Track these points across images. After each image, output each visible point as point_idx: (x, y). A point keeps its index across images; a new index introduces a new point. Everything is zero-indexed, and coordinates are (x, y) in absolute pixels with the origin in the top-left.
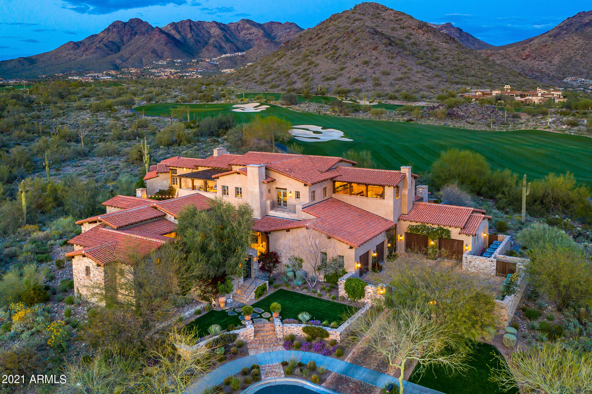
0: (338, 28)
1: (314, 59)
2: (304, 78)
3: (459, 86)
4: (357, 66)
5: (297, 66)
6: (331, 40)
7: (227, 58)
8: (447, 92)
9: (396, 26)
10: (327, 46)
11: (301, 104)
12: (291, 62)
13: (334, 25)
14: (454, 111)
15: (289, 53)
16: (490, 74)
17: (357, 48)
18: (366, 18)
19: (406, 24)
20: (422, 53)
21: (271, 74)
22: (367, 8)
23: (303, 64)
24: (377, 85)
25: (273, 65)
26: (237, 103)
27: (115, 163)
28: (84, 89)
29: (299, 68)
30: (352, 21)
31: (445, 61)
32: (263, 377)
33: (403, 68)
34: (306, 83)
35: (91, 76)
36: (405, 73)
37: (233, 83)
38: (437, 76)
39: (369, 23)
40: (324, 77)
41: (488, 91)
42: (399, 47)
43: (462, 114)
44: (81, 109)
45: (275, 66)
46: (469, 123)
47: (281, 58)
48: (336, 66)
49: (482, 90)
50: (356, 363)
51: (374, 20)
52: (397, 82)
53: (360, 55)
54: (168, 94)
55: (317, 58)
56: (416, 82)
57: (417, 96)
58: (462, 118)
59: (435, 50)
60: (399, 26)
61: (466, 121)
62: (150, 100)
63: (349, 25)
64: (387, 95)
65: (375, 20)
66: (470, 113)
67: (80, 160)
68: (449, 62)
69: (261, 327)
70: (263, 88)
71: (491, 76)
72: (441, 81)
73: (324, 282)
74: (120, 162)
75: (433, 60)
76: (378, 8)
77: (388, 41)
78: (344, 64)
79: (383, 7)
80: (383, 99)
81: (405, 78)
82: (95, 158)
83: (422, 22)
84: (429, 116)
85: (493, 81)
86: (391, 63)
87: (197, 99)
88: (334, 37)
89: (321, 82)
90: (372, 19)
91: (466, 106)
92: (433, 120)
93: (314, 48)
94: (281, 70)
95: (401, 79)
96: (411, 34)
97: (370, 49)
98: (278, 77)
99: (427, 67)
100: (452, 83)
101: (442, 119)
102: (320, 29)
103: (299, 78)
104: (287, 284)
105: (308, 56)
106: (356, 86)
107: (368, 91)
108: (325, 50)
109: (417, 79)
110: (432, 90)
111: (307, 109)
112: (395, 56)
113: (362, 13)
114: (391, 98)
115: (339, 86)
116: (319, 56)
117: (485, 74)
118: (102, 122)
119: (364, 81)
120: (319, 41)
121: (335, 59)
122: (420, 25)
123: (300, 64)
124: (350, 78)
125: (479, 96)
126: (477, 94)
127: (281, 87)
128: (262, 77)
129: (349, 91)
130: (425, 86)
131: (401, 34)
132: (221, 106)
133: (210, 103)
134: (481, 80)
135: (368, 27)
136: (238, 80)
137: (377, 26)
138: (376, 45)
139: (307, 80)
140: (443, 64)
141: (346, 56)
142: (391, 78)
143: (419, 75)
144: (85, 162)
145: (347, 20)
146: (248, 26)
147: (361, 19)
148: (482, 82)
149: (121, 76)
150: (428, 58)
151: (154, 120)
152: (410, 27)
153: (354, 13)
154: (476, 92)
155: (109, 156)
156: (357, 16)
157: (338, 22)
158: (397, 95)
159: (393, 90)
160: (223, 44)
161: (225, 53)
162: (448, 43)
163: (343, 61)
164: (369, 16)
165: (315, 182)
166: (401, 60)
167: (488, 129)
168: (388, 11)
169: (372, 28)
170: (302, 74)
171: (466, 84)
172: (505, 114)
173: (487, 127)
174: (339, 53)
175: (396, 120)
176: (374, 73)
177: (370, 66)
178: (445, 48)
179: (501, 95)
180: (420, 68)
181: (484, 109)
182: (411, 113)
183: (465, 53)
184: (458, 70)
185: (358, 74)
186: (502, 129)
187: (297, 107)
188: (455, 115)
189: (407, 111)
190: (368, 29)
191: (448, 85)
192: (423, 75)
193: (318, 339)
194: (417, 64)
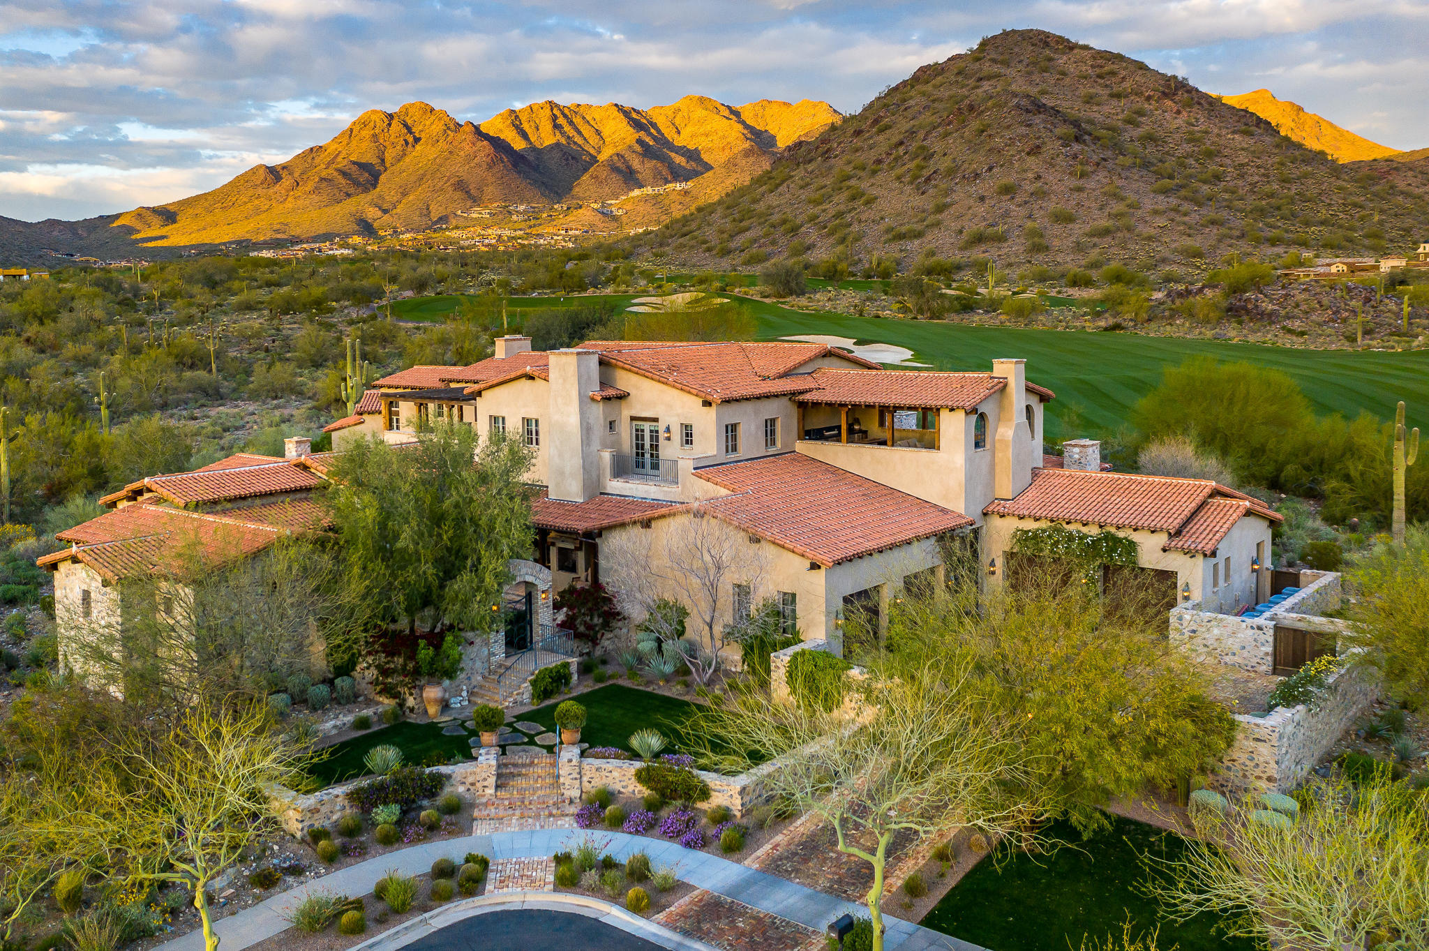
0: (934, 101)
1: (864, 185)
2: (837, 236)
3: (1280, 250)
4: (982, 198)
5: (820, 204)
6: (912, 133)
7: (646, 199)
8: (1241, 264)
9: (1098, 90)
10: (901, 150)
11: (815, 292)
12: (804, 194)
13: (923, 94)
14: (1248, 300)
15: (799, 174)
16: (1376, 218)
17: (982, 152)
18: (1011, 72)
19: (1127, 85)
20: (1170, 163)
21: (748, 229)
22: (1016, 44)
23: (836, 199)
24: (1038, 248)
25: (756, 206)
26: (645, 293)
27: (286, 412)
28: (272, 272)
29: (824, 211)
30: (972, 82)
31: (1240, 183)
32: (489, 887)
33: (1113, 202)
34: (840, 248)
35: (305, 249)
36: (1120, 215)
37: (648, 255)
38: (1213, 222)
39: (1019, 86)
40: (888, 231)
41: (1370, 261)
42: (1104, 147)
43: (1270, 307)
45: (761, 207)
46: (1290, 331)
47: (777, 186)
48: (925, 202)
49: (1350, 260)
50: (777, 869)
51: (1034, 77)
52: (1095, 240)
53: (990, 169)
54: (473, 278)
55: (872, 180)
56: (1150, 238)
57: (1153, 276)
58: (1271, 318)
59: (1210, 155)
60: (1107, 91)
62: (421, 286)
63: (965, 91)
64: (1063, 276)
65: (1036, 78)
68: (1254, 185)
69: (524, 765)
70: (725, 263)
71: (1381, 222)
72: (1225, 236)
73: (743, 671)
74: (299, 410)
75: (1205, 182)
76: (1047, 44)
77: (1072, 131)
78: (946, 195)
79: (1061, 40)
80: (1052, 286)
81: (1118, 229)
83: (1175, 77)
85: (1387, 236)
86: (1080, 190)
87: (543, 287)
88: (921, 127)
89: (880, 246)
90: (1030, 73)
93: (868, 157)
94: (776, 218)
95: (1106, 232)
96: (1140, 113)
97: (1019, 152)
98: (767, 235)
99: (1186, 198)
100: (1258, 241)
102: (886, 106)
103: (822, 236)
104: (633, 672)
105: (849, 178)
106: (977, 254)
107: (1010, 265)
108: (896, 159)
109: (1152, 232)
110: (1198, 261)
111: (829, 306)
112: (1089, 169)
113: (1000, 58)
114: (1075, 283)
115: (932, 254)
116: (880, 177)
117: (1362, 218)
118: (290, 332)
119: (1001, 239)
120: (881, 138)
121: (922, 182)
122: (1169, 86)
123: (827, 198)
124: (961, 232)
125: (1339, 274)
126: (1334, 269)
127: (773, 261)
128: (725, 236)
129: (959, 268)
130: (1175, 250)
131: (1109, 112)
132: (604, 300)
133: (576, 294)
134: (1349, 233)
135: (1015, 95)
136: (661, 245)
137: (1043, 92)
138: (1038, 142)
139: (843, 240)
140: (1233, 193)
141: (951, 172)
142: (1078, 229)
143: (1161, 221)
144: (214, 412)
145: (960, 79)
146: (700, 113)
147: (998, 76)
148: (1350, 240)
149: (376, 248)
150: (1191, 176)
151: (418, 329)
152: (1139, 94)
153: (978, 59)
154: (1329, 265)
155: (276, 398)
156: (988, 68)
158: (1095, 274)
159: (1083, 263)
160: (636, 163)
161: (641, 186)
162: (1251, 134)
163: (943, 186)
164: (1020, 67)
165: (736, 395)
166: (1108, 180)
167: (1347, 347)
168: (1075, 51)
169: (1028, 96)
170: (830, 225)
171: (1300, 245)
172: (1405, 306)
173: (1347, 344)
174: (932, 165)
175: (1075, 327)
176: (1030, 217)
177: (1018, 200)
178: (1243, 149)
179: (1406, 272)
180: (1162, 202)
181: (1339, 293)
182: (1120, 309)
183: (1303, 161)
184: (1279, 208)
185: (985, 219)
186: (1393, 347)
187: (803, 301)
188: (1248, 312)
189: (1107, 306)
190: (1016, 101)
191: (1245, 246)
192: (1172, 220)
193: (679, 803)
194: (1154, 192)
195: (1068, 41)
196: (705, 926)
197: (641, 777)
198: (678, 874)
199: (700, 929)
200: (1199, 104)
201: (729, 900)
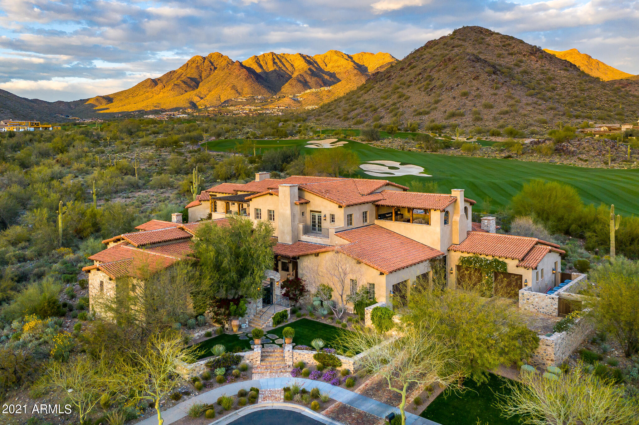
0: (434, 56)
1: (405, 91)
2: (393, 113)
3: (579, 120)
4: (454, 98)
5: (386, 99)
6: (425, 69)
7: (312, 94)
8: (563, 127)
9: (503, 52)
10: (420, 77)
11: (384, 139)
12: (379, 95)
13: (430, 53)
14: (564, 146)
15: (377, 86)
16: (621, 107)
17: (454, 78)
18: (466, 44)
19: (515, 49)
20: (534, 83)
21: (356, 109)
22: (469, 32)
23: (393, 97)
24: (478, 119)
25: (359, 99)
26: (313, 139)
27: (167, 195)
28: (155, 127)
29: (388, 102)
30: (450, 48)
31: (563, 91)
32: (260, 400)
33: (509, 100)
34: (395, 118)
35: (167, 115)
36: (512, 106)
37: (313, 120)
38: (551, 109)
39: (470, 50)
40: (415, 111)
41: (617, 125)
42: (505, 76)
43: (573, 149)
44: (147, 144)
45: (361, 100)
46: (581, 160)
47: (368, 91)
48: (431, 99)
49: (609, 125)
50: (367, 394)
51: (476, 46)
52: (502, 116)
53: (458, 85)
54: (240, 130)
55: (408, 89)
56: (525, 115)
57: (526, 132)
58: (573, 154)
59: (550, 79)
60: (507, 52)
61: (578, 158)
62: (219, 135)
63: (447, 52)
64: (488, 131)
65: (477, 46)
66: (584, 148)
67: (132, 192)
68: (569, 92)
69: (271, 352)
70: (346, 124)
72: (556, 114)
73: (354, 314)
74: (172, 194)
75: (548, 91)
76: (481, 32)
77: (492, 69)
78: (439, 96)
79: (487, 31)
80: (484, 136)
81: (512, 111)
82: (147, 191)
83: (536, 46)
84: (532, 152)
85: (625, 114)
86: (495, 94)
87: (270, 135)
88: (428, 67)
89: (411, 117)
90: (474, 45)
91: (579, 141)
92: (537, 156)
93: (406, 79)
94: (367, 105)
95: (506, 113)
96: (521, 61)
97: (470, 78)
98: (363, 112)
99: (540, 98)
100: (571, 117)
101: (547, 155)
102: (414, 58)
103: (387, 113)
104: (312, 314)
105: (398, 88)
106: (452, 121)
107: (466, 126)
108: (418, 81)
109: (526, 113)
110: (545, 125)
111: (389, 145)
112: (499, 86)
113: (462, 38)
114: (493, 135)
115: (433, 121)
116: (411, 88)
117: (615, 107)
118: (165, 156)
119: (462, 115)
120: (412, 71)
121: (429, 91)
122: (533, 50)
123: (389, 97)
124: (445, 112)
125: (605, 131)
126: (602, 129)
127: (366, 123)
128: (346, 112)
129: (444, 127)
130: (536, 121)
131: (508, 61)
132: (295, 142)
133: (284, 139)
135: (468, 54)
136: (319, 116)
137: (480, 53)
138: (478, 74)
139: (396, 115)
140: (560, 96)
141: (441, 87)
142: (495, 111)
143: (530, 108)
144: (137, 195)
145: (445, 47)
146: (335, 57)
147: (461, 46)
148: (609, 116)
149: (197, 114)
150: (542, 89)
151: (218, 155)
152: (520, 53)
153: (452, 39)
154: (601, 127)
155: (162, 188)
156: (456, 42)
157: (434, 50)
158: (502, 131)
159: (497, 125)
160: (308, 79)
161: (310, 88)
162: (568, 70)
163: (438, 92)
164: (470, 42)
165: (351, 203)
166: (507, 91)
167: (604, 167)
168: (494, 35)
169: (474, 55)
170: (390, 108)
171: (588, 118)
172: (629, 149)
173: (604, 165)
174: (433, 84)
175: (492, 156)
176: (474, 106)
177: (469, 98)
178: (564, 77)
179: (632, 131)
180: (530, 100)
181: (601, 143)
182: (511, 149)
183: (590, 82)
184: (579, 102)
185: (455, 107)
186: (623, 167)
187: (379, 143)
188: (564, 151)
189: (506, 146)
190: (468, 57)
191: (565, 119)
192: (534, 108)
193: (330, 368)
194: (527, 95)
195: (490, 31)
196: (340, 416)
197: (316, 357)
198: (330, 396)
199: (338, 417)
200: (546, 57)
201: (349, 406)
